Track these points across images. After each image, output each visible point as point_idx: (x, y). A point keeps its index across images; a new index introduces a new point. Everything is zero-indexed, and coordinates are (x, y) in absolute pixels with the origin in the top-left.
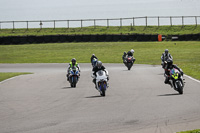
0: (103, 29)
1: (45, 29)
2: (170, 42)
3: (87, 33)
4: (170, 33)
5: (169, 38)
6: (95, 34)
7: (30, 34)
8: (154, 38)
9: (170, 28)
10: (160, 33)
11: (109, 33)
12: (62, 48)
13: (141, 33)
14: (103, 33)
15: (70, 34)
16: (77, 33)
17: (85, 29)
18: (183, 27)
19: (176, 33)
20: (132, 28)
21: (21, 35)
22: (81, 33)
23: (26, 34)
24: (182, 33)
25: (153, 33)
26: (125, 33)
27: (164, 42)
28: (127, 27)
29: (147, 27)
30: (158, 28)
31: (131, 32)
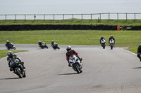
0: (79, 21)
1: (38, 20)
2: (125, 31)
3: (67, 23)
4: (126, 24)
5: (125, 28)
6: (72, 24)
7: (27, 23)
8: (114, 28)
9: (126, 21)
10: (118, 24)
11: (82, 24)
12: (49, 34)
13: (105, 24)
14: (78, 24)
15: (55, 24)
16: (60, 24)
17: (66, 21)
18: (135, 21)
19: (130, 25)
20: (99, 21)
21: (21, 24)
22: (63, 24)
23: (24, 24)
24: (134, 25)
25: (114, 24)
26: (94, 24)
27: (121, 31)
28: (96, 20)
29: (109, 20)
30: (117, 21)
31: (98, 24)
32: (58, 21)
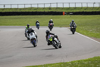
0: (35, 9)
1: (7, 9)
2: (69, 16)
3: (27, 11)
4: (69, 11)
5: (68, 14)
6: (31, 11)
8: (61, 14)
9: (69, 8)
10: (64, 11)
11: (38, 11)
12: (14, 18)
13: (54, 11)
14: (35, 11)
15: (19, 11)
16: (22, 11)
17: (26, 9)
18: (75, 8)
19: (72, 11)
20: (50, 8)
22: (24, 11)
24: (75, 11)
25: (60, 11)
26: (46, 11)
27: (66, 16)
28: (48, 8)
29: (57, 8)
30: (63, 8)
31: (49, 11)
32: (21, 9)
